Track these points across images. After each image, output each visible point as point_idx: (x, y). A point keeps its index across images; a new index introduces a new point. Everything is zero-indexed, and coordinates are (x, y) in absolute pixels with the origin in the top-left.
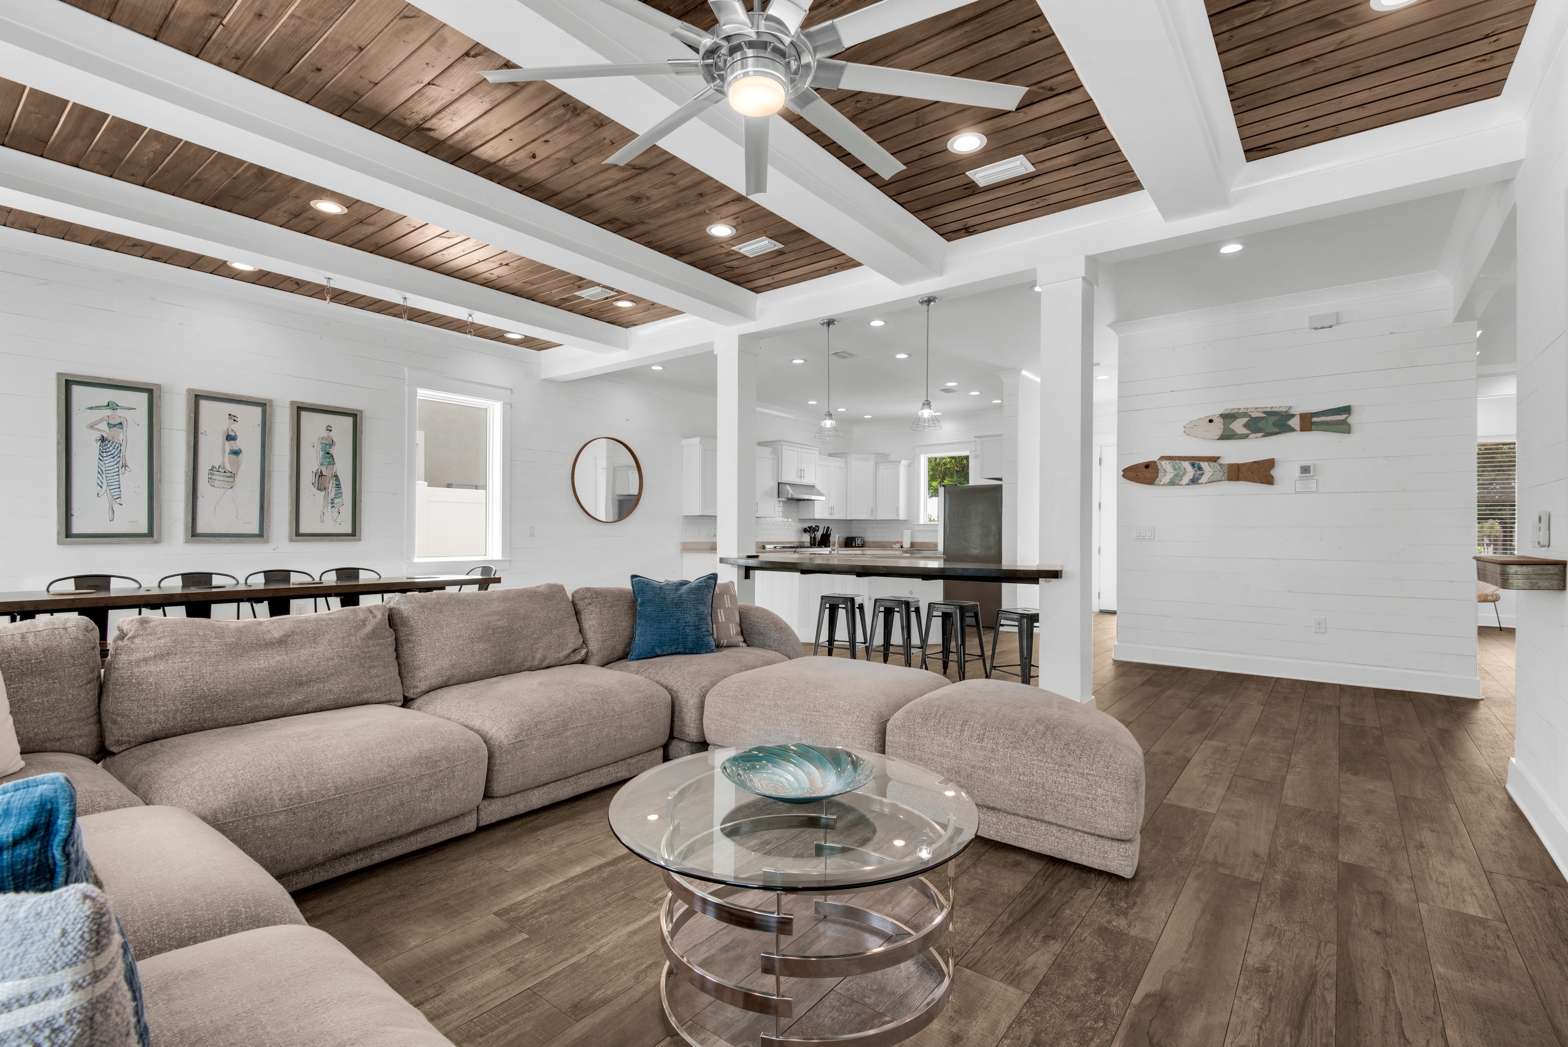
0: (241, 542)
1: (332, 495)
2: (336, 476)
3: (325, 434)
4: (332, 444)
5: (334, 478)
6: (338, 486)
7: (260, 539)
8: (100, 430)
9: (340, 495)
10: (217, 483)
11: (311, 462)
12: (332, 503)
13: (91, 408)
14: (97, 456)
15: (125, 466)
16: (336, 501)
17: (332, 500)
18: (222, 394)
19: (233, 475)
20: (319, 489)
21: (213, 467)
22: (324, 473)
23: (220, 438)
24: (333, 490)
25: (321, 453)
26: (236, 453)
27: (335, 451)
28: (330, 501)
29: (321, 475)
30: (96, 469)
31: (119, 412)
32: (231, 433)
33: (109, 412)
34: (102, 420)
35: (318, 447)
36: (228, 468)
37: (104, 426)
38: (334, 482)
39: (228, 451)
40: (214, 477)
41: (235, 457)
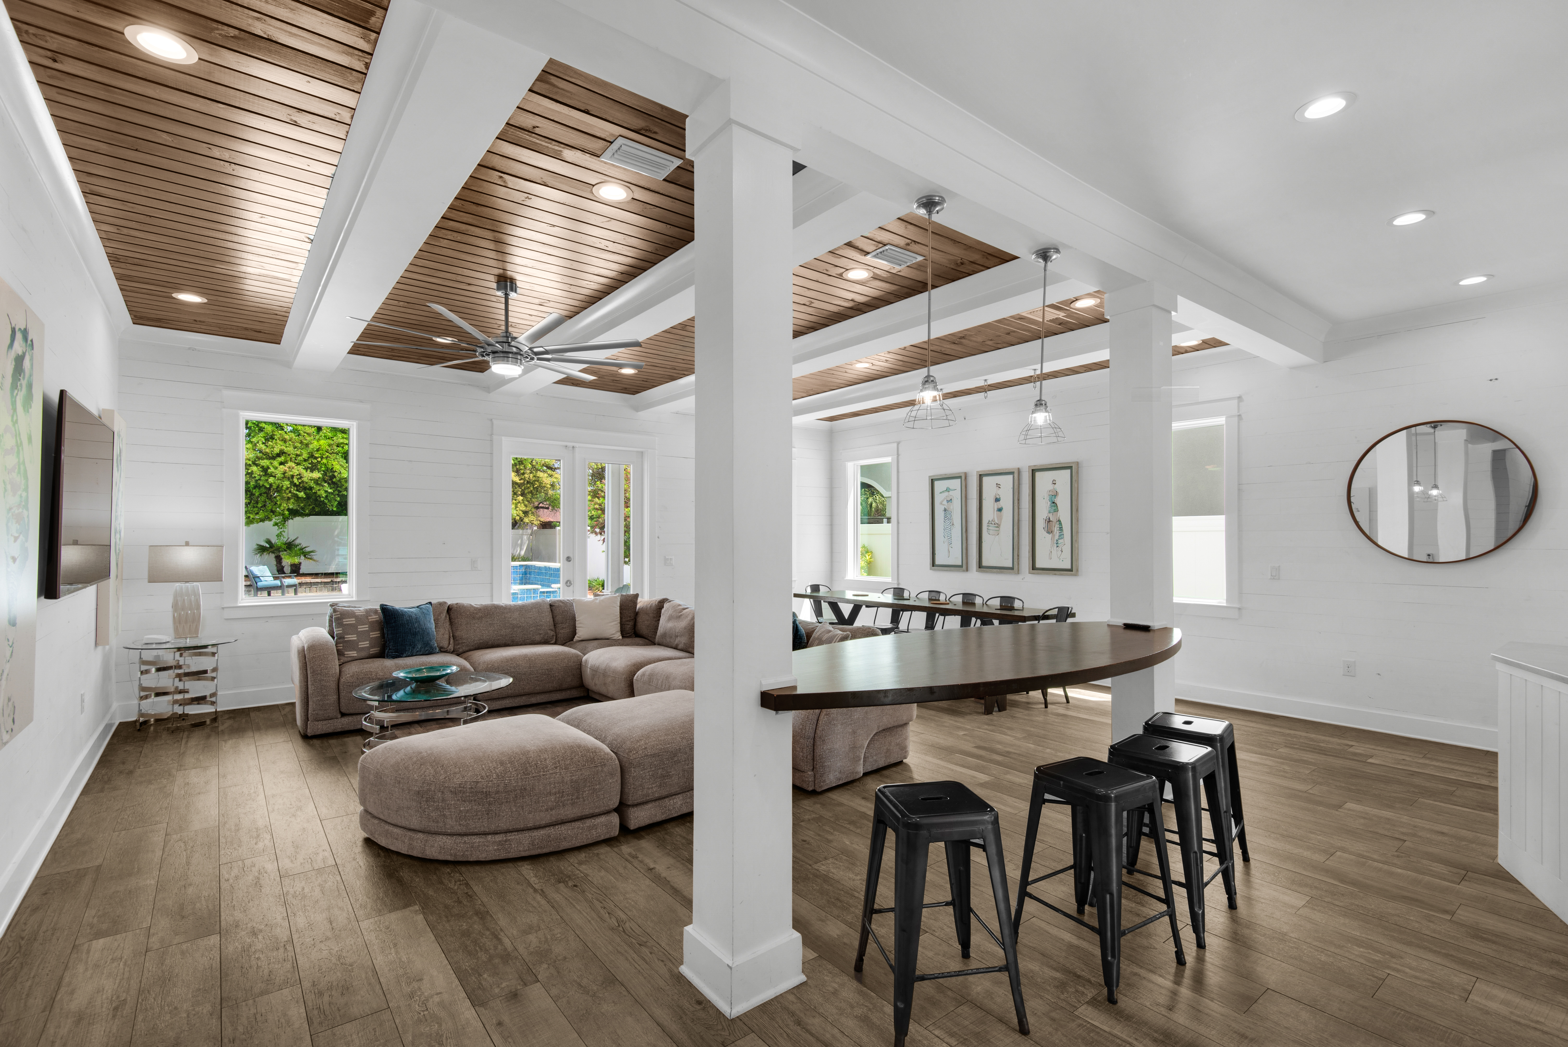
0: (1002, 573)
1: (1057, 537)
2: (1059, 521)
3: (1051, 487)
4: (1056, 494)
5: (1058, 523)
6: (1061, 529)
7: (1012, 571)
8: (944, 505)
9: (1062, 536)
10: (991, 532)
11: (1042, 511)
12: (1057, 543)
13: (941, 493)
14: (943, 520)
15: (953, 525)
16: (1060, 541)
17: (1057, 541)
18: (992, 471)
19: (998, 526)
20: (1048, 532)
21: (989, 521)
22: (1051, 520)
23: (993, 500)
24: (1058, 532)
25: (1049, 503)
26: (1000, 510)
27: (1058, 500)
28: (1055, 541)
29: (1049, 521)
30: (943, 528)
31: (951, 493)
32: (998, 497)
33: (946, 494)
34: (945, 498)
35: (1047, 498)
36: (996, 521)
37: (945, 502)
38: (1058, 526)
39: (996, 509)
40: (990, 528)
41: (999, 513)
